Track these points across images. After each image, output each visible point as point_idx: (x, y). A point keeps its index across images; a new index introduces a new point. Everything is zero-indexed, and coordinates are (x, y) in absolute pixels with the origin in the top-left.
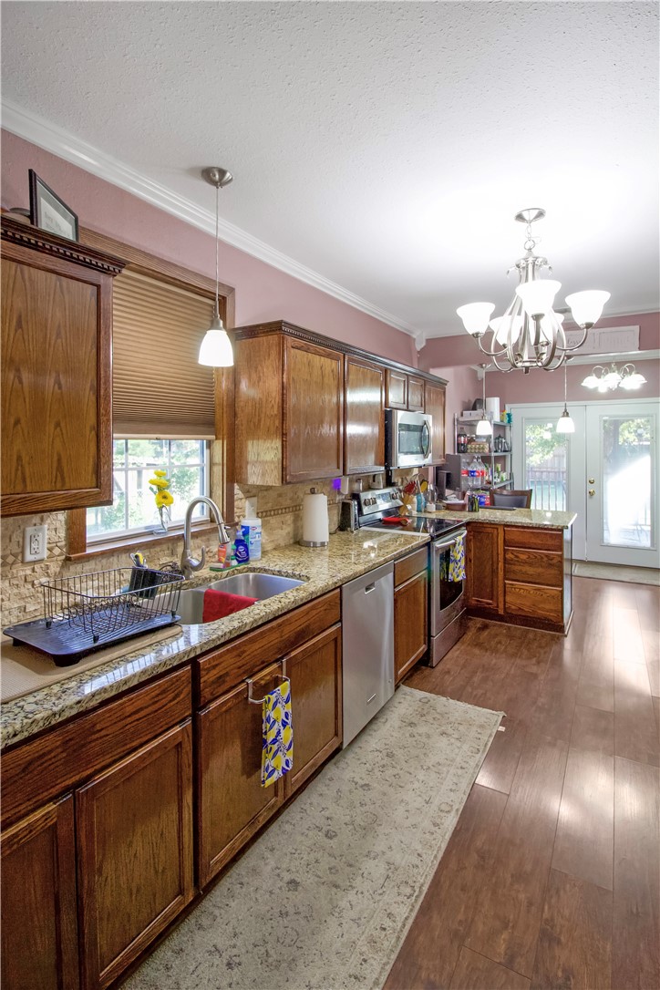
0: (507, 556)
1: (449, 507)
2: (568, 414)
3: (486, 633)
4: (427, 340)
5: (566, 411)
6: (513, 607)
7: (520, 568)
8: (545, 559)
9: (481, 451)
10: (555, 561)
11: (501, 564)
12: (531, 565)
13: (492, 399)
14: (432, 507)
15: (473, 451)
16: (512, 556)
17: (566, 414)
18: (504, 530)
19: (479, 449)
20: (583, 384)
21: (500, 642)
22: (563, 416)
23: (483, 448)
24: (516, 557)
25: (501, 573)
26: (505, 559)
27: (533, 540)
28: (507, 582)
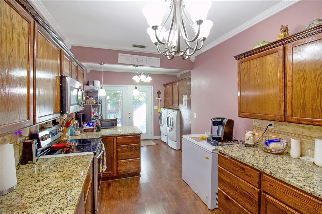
0: (118, 150)
1: (85, 131)
2: (137, 88)
3: (111, 189)
4: (72, 46)
5: (136, 87)
6: (121, 172)
7: (123, 154)
8: (134, 147)
9: (92, 103)
10: (137, 148)
11: (115, 154)
12: (128, 151)
13: (97, 81)
14: (78, 132)
15: (88, 103)
16: (120, 149)
17: (136, 88)
18: (117, 139)
19: (91, 102)
20: (133, 78)
21: (119, 192)
22: (135, 89)
23: (93, 102)
24: (122, 149)
25: (115, 158)
26: (117, 151)
27: (129, 141)
28: (118, 161)
